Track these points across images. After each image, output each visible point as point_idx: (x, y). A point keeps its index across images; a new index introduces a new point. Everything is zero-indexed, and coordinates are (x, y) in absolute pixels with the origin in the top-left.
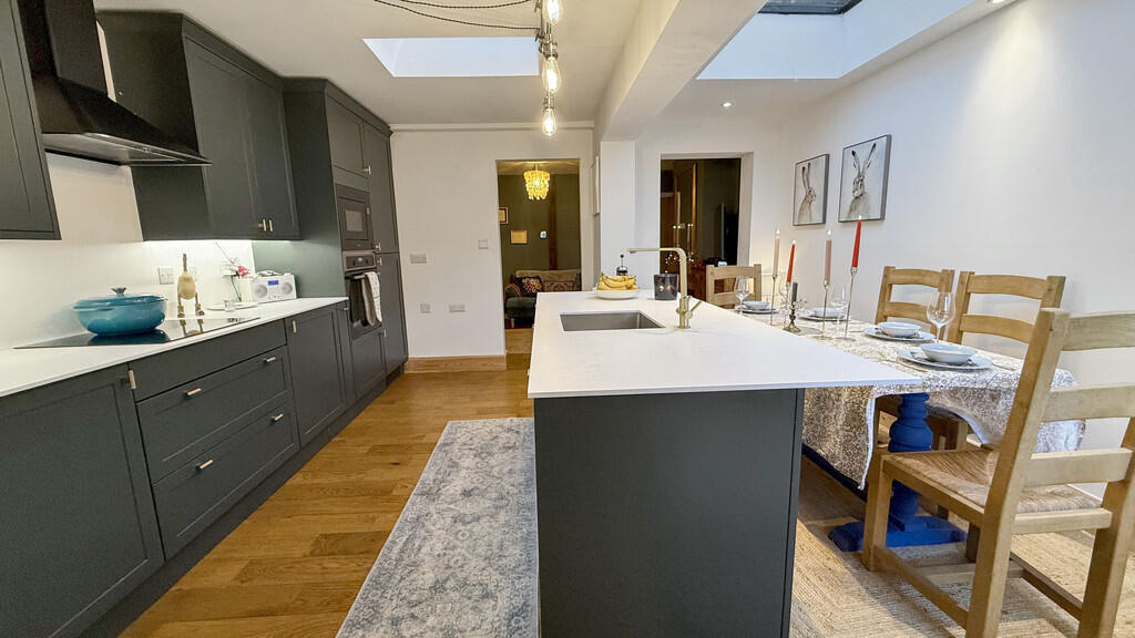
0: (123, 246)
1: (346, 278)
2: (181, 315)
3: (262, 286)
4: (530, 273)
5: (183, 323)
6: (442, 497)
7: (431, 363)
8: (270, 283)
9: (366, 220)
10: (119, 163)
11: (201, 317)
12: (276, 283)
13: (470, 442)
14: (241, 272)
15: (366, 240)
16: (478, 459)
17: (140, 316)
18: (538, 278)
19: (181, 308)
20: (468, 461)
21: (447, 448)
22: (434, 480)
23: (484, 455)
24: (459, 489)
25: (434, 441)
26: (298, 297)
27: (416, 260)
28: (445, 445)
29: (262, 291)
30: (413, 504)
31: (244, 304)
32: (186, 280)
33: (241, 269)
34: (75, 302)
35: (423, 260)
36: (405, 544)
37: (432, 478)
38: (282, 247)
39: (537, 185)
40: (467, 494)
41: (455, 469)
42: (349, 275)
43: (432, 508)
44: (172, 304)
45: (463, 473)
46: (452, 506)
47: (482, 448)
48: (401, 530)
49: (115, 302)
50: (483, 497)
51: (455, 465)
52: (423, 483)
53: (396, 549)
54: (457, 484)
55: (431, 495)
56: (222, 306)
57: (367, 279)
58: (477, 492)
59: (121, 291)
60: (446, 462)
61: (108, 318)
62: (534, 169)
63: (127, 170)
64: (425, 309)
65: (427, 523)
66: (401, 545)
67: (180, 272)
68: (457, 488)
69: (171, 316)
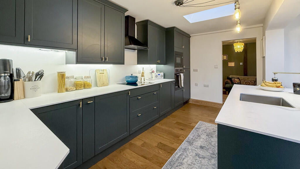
0: (134, 66)
1: (175, 75)
2: (141, 80)
3: (157, 75)
4: (235, 76)
5: (141, 82)
6: (194, 145)
7: (197, 101)
8: (158, 75)
9: (182, 60)
10: (135, 50)
11: (144, 81)
12: (160, 75)
13: (205, 130)
14: (153, 72)
15: (181, 65)
16: (207, 137)
17: (134, 80)
18: (238, 78)
19: (141, 79)
20: (204, 136)
21: (198, 130)
22: (192, 139)
23: (209, 136)
24: (199, 145)
25: (194, 126)
26: (164, 78)
27: (194, 70)
28: (197, 128)
29: (156, 76)
30: (185, 144)
31: (153, 79)
32: (143, 73)
33: (153, 71)
34: (125, 76)
35: (197, 71)
36: (180, 155)
37: (191, 138)
38: (162, 66)
39: (239, 48)
40: (202, 147)
41: (199, 137)
42: (176, 74)
43: (190, 147)
44: (140, 78)
45: (202, 140)
46: (196, 150)
47: (209, 133)
48: (180, 150)
49: (131, 77)
50: (207, 151)
51: (199, 136)
52: (189, 138)
53: (177, 156)
54: (199, 143)
55: (190, 143)
56: (148, 79)
57: (180, 75)
58: (205, 148)
59: (132, 75)
60: (197, 134)
61: (129, 80)
62: (238, 42)
63: (136, 51)
64: (196, 85)
65: (187, 152)
66: (179, 155)
67: (142, 71)
68: (199, 144)
69: (139, 80)
